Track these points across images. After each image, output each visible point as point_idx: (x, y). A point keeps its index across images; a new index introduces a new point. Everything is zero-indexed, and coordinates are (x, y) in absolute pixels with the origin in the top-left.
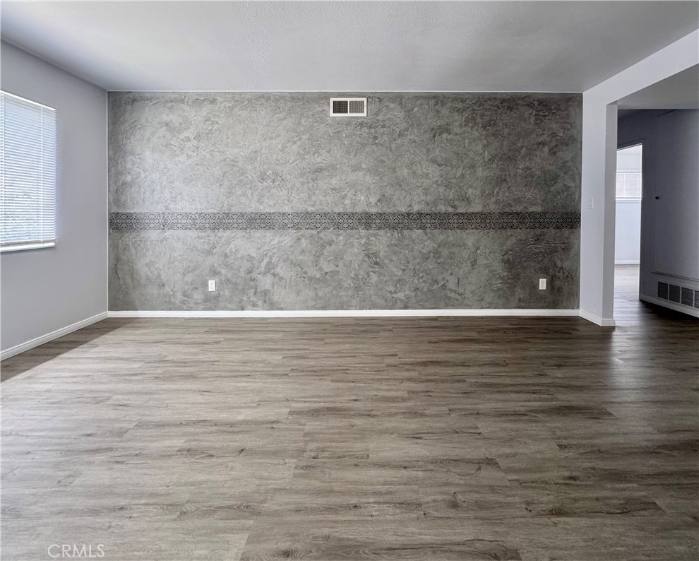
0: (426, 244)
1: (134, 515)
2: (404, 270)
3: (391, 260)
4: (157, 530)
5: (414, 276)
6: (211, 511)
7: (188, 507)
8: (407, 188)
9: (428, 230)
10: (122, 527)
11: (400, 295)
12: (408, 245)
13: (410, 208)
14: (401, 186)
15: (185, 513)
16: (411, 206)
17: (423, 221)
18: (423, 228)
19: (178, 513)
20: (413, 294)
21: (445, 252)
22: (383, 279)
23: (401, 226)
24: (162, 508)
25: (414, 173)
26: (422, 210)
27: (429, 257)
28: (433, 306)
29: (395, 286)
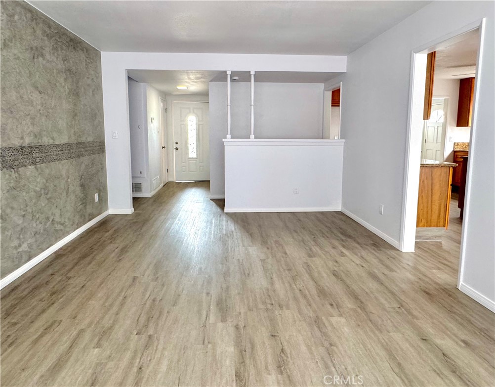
0: (38, 180)
1: (344, 368)
2: (24, 216)
3: (12, 208)
4: (345, 351)
5: (33, 220)
6: (324, 334)
7: (326, 344)
8: (17, 117)
9: (38, 166)
10: (353, 369)
11: (24, 247)
12: (24, 186)
13: (22, 141)
14: (12, 112)
15: (330, 344)
16: (22, 138)
17: (34, 155)
18: (34, 163)
19: (332, 347)
20: (33, 240)
21: (51, 186)
22: (7, 235)
23: (17, 163)
24: (333, 356)
25: (21, 97)
26: (31, 143)
27: (41, 195)
28: (47, 246)
29: (19, 238)
